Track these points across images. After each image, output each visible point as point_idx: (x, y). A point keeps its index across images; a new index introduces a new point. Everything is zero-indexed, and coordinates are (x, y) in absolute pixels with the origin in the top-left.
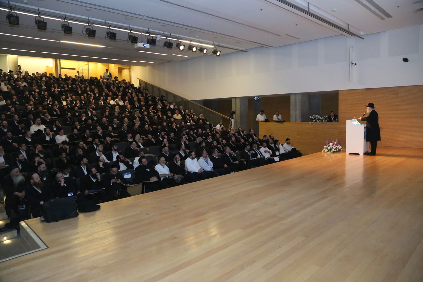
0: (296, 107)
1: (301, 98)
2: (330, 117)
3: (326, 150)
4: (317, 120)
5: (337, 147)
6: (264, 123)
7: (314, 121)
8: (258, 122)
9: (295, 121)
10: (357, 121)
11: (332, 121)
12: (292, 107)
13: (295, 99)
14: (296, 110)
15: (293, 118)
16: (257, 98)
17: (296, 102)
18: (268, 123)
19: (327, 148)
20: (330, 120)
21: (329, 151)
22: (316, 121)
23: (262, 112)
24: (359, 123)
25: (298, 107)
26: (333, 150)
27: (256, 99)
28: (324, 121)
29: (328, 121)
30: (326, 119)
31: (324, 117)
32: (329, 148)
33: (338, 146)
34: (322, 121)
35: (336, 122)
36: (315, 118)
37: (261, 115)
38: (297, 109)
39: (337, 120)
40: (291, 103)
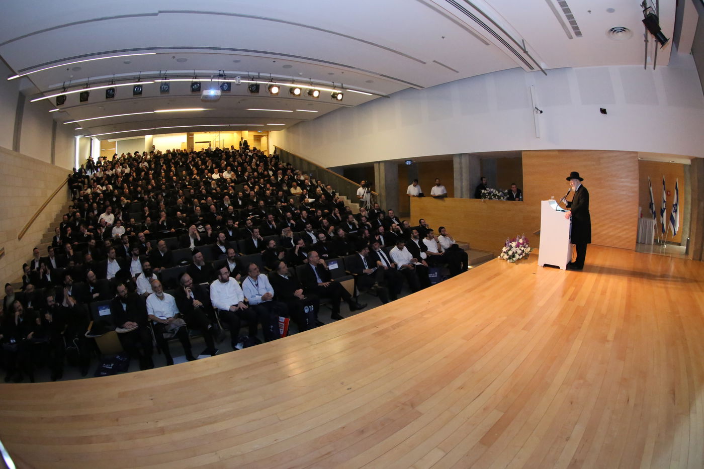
0: (461, 174)
1: (468, 161)
2: (510, 192)
3: (506, 257)
4: (493, 197)
5: (523, 250)
6: (417, 199)
7: (489, 197)
8: (409, 196)
9: (461, 197)
10: (556, 204)
11: (514, 200)
12: (456, 175)
13: (461, 163)
14: (461, 180)
15: (457, 193)
16: (410, 162)
17: (461, 168)
18: (423, 198)
19: (507, 253)
20: (511, 198)
21: (510, 258)
22: (490, 198)
23: (416, 182)
24: (559, 208)
25: (465, 176)
26: (517, 256)
27: (408, 164)
28: (502, 198)
29: (508, 199)
30: (505, 195)
31: (502, 192)
32: (510, 253)
33: (525, 247)
34: (499, 197)
35: (519, 200)
36: (489, 194)
37: (415, 186)
38: (463, 177)
39: (521, 197)
40: (454, 170)
